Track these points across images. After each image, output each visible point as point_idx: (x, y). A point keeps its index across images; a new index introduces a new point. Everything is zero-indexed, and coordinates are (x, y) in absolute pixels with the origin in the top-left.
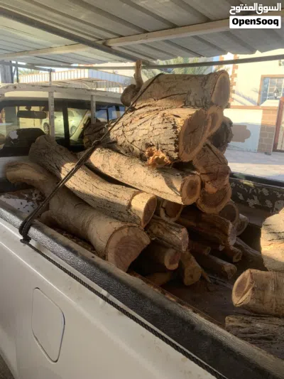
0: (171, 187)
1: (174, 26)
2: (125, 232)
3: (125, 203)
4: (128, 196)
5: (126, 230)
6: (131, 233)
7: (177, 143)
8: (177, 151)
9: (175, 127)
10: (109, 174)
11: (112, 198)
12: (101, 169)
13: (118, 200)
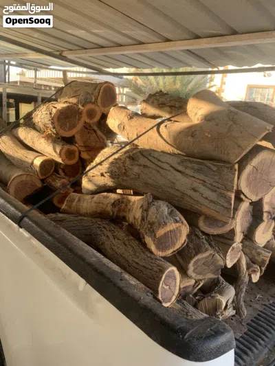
0: (55, 152)
1: (141, 43)
2: (24, 178)
3: (30, 161)
4: (32, 157)
5: (25, 176)
6: (29, 179)
7: (53, 123)
8: (54, 128)
9: (51, 114)
10: (28, 144)
11: (24, 159)
12: (24, 141)
13: (27, 160)
